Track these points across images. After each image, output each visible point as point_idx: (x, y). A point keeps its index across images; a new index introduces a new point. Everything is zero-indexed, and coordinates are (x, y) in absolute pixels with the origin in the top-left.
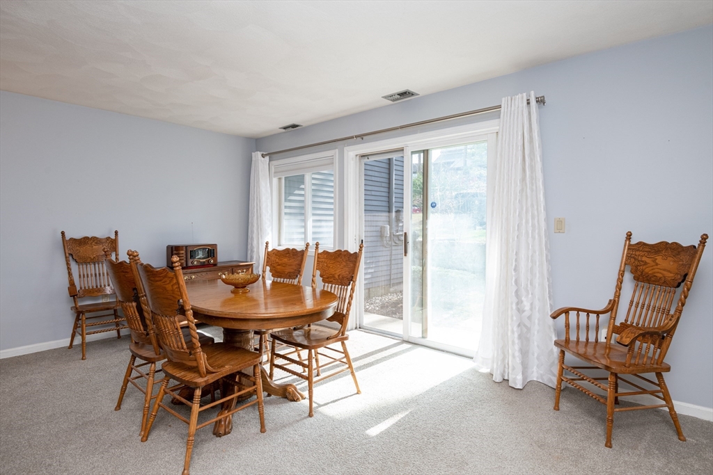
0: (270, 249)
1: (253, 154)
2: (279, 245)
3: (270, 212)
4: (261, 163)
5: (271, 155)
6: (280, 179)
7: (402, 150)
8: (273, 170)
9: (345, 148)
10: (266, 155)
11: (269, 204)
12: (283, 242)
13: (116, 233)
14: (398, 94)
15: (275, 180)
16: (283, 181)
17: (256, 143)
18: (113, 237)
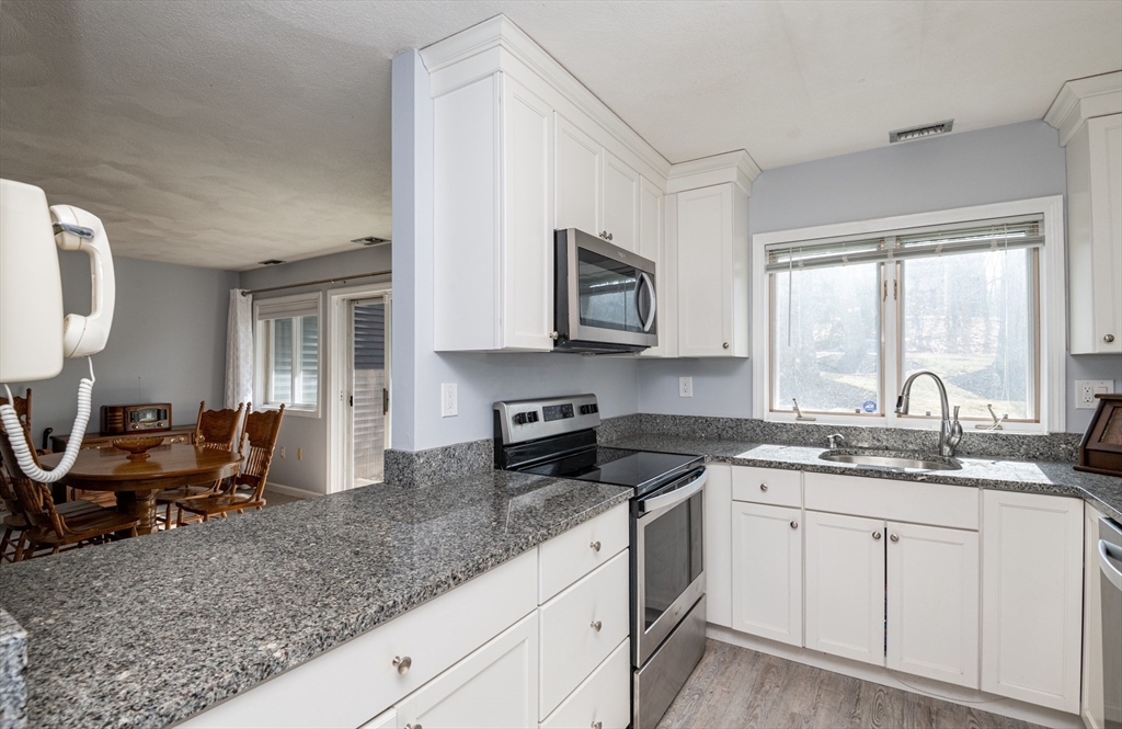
0: (205, 410)
1: (232, 291)
2: (266, 403)
3: (251, 362)
4: (242, 304)
5: (256, 294)
6: (268, 322)
7: (381, 297)
8: (257, 311)
9: (329, 292)
10: (249, 293)
11: (251, 354)
12: (272, 399)
13: (29, 391)
14: (367, 240)
15: (260, 324)
16: (272, 325)
17: (240, 278)
18: (24, 397)
